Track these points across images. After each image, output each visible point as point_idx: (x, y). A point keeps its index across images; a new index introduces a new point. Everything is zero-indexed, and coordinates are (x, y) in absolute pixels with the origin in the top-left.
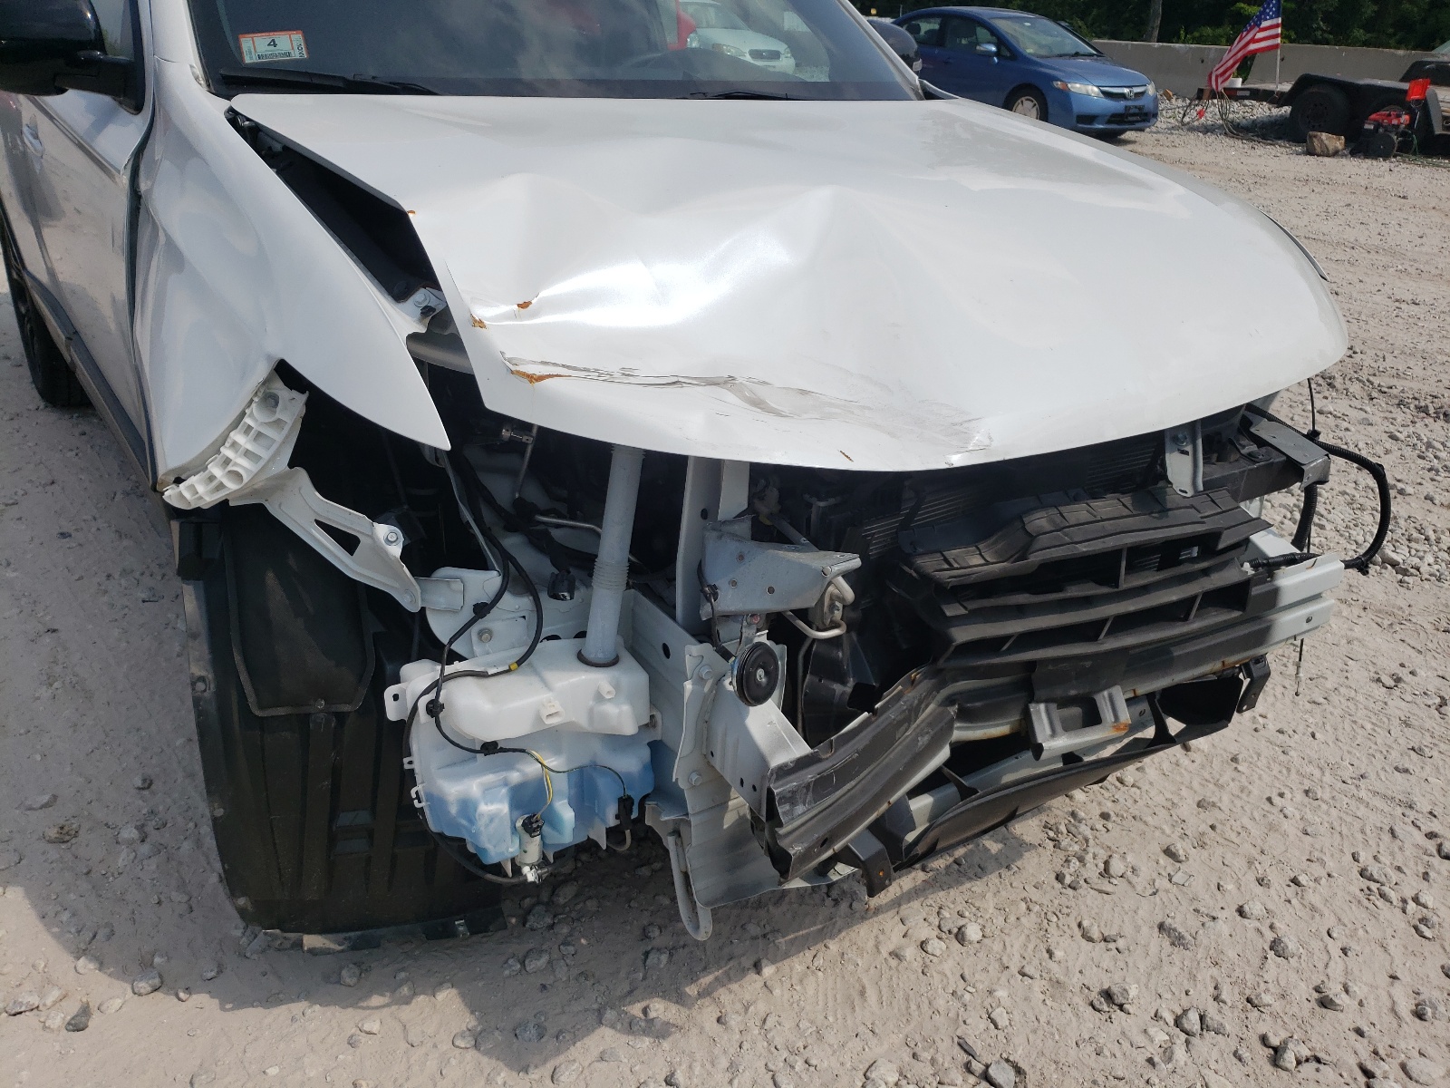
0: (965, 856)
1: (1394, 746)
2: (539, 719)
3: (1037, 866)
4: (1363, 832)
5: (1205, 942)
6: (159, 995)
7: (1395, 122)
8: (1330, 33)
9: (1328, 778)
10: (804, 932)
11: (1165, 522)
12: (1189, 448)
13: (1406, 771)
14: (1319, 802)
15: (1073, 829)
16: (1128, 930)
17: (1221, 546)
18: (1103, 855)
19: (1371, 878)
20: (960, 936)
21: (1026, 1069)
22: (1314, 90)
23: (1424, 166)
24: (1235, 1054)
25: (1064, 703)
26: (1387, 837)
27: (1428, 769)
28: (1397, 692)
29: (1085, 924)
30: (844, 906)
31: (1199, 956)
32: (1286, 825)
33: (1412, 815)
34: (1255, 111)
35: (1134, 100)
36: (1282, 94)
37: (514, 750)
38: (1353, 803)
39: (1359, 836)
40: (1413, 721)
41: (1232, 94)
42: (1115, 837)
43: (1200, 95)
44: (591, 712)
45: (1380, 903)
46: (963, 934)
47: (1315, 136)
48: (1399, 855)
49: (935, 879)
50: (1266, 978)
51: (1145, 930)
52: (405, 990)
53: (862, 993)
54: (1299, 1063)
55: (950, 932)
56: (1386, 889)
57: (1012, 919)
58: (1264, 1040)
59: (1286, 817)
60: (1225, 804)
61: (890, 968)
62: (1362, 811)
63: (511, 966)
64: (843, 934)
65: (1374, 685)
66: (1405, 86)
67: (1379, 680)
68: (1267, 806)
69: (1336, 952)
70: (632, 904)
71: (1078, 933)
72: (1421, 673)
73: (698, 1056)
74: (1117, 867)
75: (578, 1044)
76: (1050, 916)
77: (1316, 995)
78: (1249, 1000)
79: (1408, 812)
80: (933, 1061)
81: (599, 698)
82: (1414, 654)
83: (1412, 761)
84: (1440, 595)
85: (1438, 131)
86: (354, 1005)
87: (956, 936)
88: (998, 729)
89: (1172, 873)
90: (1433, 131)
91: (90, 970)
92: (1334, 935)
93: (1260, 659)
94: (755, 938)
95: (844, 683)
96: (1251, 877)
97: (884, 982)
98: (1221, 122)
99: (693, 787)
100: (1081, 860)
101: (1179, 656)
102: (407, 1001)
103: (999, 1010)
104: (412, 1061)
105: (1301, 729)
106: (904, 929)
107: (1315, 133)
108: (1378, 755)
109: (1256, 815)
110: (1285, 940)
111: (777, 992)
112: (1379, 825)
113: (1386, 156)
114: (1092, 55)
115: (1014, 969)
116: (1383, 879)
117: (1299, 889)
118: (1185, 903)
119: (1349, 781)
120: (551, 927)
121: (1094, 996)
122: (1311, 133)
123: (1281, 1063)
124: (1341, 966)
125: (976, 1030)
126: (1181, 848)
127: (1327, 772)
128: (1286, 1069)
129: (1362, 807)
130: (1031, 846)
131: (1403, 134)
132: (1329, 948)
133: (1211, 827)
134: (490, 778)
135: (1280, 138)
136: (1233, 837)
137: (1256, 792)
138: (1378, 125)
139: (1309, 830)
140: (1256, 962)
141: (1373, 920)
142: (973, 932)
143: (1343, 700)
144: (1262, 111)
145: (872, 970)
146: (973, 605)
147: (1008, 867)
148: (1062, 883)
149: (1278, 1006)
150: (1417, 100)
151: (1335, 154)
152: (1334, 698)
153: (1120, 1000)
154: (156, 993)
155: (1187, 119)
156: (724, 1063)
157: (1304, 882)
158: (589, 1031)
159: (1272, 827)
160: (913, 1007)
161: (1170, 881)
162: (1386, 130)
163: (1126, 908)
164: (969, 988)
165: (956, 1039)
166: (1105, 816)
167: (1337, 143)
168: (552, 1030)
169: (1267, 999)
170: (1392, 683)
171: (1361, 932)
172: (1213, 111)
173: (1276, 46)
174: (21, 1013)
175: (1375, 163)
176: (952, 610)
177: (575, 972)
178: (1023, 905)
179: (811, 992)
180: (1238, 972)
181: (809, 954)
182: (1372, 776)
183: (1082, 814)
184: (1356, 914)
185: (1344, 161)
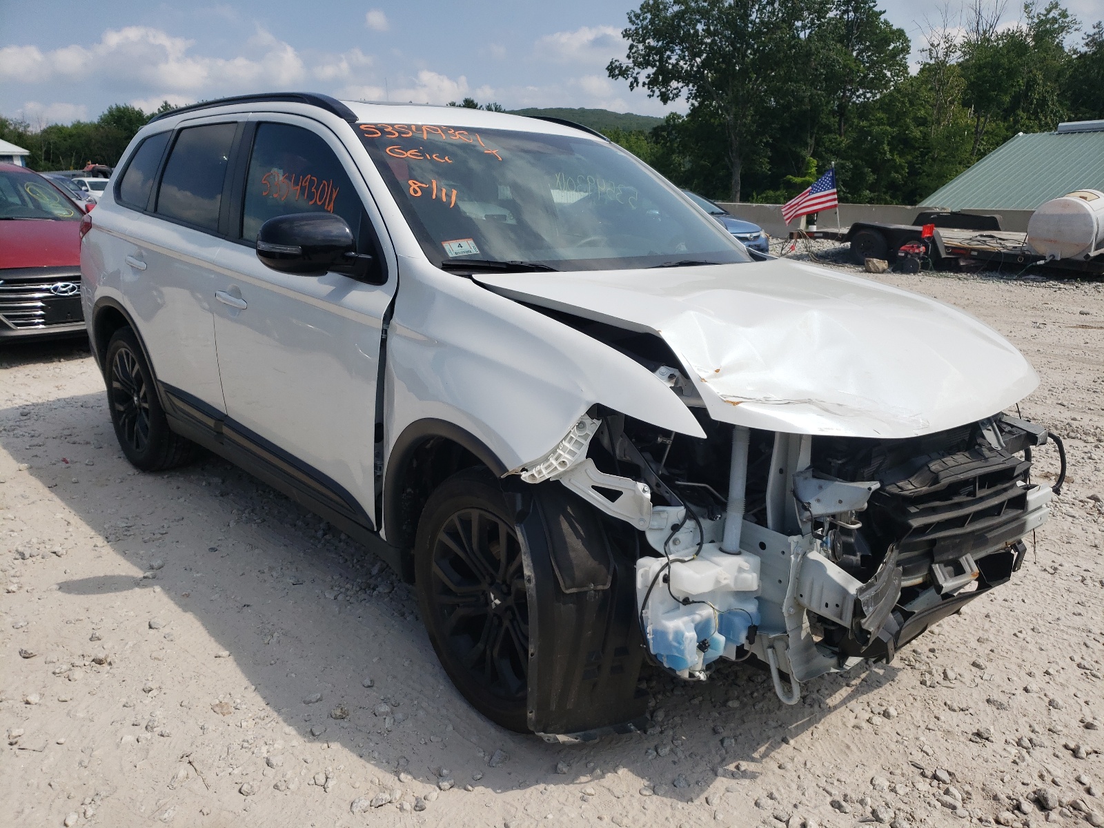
0: (867, 676)
1: (1068, 602)
2: (718, 582)
3: (907, 678)
4: (1070, 646)
5: (1015, 706)
6: (455, 790)
7: (917, 251)
8: (848, 193)
9: (1040, 622)
10: (801, 722)
11: (987, 464)
12: (990, 428)
13: (1080, 614)
14: (1041, 634)
15: (918, 658)
16: (971, 704)
17: (1015, 474)
18: (941, 670)
19: (1084, 668)
20: (886, 714)
21: (954, 772)
22: (863, 232)
23: (939, 278)
24: (1054, 755)
25: (947, 564)
26: (1084, 648)
27: (1090, 613)
28: (1057, 575)
29: (949, 703)
30: (816, 707)
31: (1015, 713)
32: (1030, 646)
33: (1092, 636)
34: (825, 246)
35: (754, 241)
36: (843, 235)
37: (699, 602)
38: (1059, 632)
39: (1069, 649)
40: (1072, 589)
41: (812, 236)
42: (942, 659)
43: (791, 236)
44: (736, 579)
45: (1094, 679)
46: (888, 713)
47: (870, 261)
48: (1094, 656)
49: (857, 689)
50: (1054, 719)
51: (980, 703)
52: (598, 771)
53: (848, 747)
54: (1088, 754)
55: (879, 714)
56: (1094, 672)
57: (909, 704)
58: (1066, 747)
59: (1027, 642)
60: (992, 638)
61: (857, 734)
62: (1065, 636)
63: (651, 754)
64: (823, 720)
65: (1043, 573)
66: (919, 228)
67: (1045, 570)
68: (1015, 638)
69: (1083, 704)
70: (700, 717)
71: (946, 708)
72: (1066, 565)
73: (779, 784)
74: (951, 675)
75: (711, 786)
76: (928, 701)
77: (1082, 724)
78: (1049, 730)
79: (1089, 634)
80: (903, 775)
81: (741, 570)
82: (1057, 556)
83: (1080, 609)
84: (1057, 524)
85: (944, 256)
86: (572, 782)
87: (884, 715)
88: (917, 580)
89: (982, 675)
90: (940, 256)
91: (409, 780)
92: (1079, 696)
93: (1020, 542)
94: (775, 728)
95: (855, 555)
96: (1023, 674)
97: (856, 741)
98: (807, 253)
99: (790, 615)
100: (930, 673)
101: (990, 538)
102: (603, 776)
103: (926, 746)
104: (624, 805)
105: (1015, 598)
106: (854, 715)
107: (870, 259)
108: (1061, 608)
109: (1011, 643)
110: (1056, 699)
111: (803, 751)
112: (1077, 642)
113: (915, 272)
114: (722, 214)
115: (923, 727)
116: (1092, 668)
117: (1051, 677)
118: (995, 689)
119: (1052, 622)
120: (661, 732)
121: (970, 736)
122: (867, 259)
123: (1080, 755)
124: (1088, 710)
125: (918, 757)
126: (981, 662)
127: (1039, 619)
128: (1082, 758)
129: (1064, 634)
130: (899, 670)
131: (923, 258)
132: (1079, 701)
133: (991, 651)
134: (686, 619)
135: (846, 262)
136: (1005, 655)
137: (1006, 632)
138: (907, 253)
139: (1043, 648)
140: (1046, 713)
141: (1094, 687)
142: (892, 711)
143: (1031, 582)
144: (829, 245)
145: (847, 736)
146: (921, 507)
147: (893, 680)
148: (926, 685)
149: (1065, 731)
150: (929, 237)
151: (884, 271)
152: (1026, 581)
153: (986, 735)
154: (453, 789)
155: (783, 252)
156: (794, 787)
157: (1052, 673)
158: (713, 781)
159: (1023, 649)
160: (879, 750)
161: (982, 679)
162: (912, 256)
163: (965, 694)
164: (904, 738)
165: (910, 763)
166: (932, 651)
167: (883, 264)
168: (692, 782)
169: (1059, 728)
170: (1053, 572)
171: (1091, 693)
172: (800, 246)
173: (835, 206)
174: (382, 805)
175: (908, 276)
176: (913, 510)
177: (687, 753)
178: (911, 698)
179: (819, 748)
180: (1038, 718)
181: (809, 732)
182: (1063, 618)
183: (919, 651)
184: (1084, 685)
185: (889, 275)
